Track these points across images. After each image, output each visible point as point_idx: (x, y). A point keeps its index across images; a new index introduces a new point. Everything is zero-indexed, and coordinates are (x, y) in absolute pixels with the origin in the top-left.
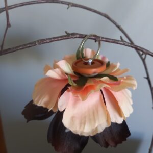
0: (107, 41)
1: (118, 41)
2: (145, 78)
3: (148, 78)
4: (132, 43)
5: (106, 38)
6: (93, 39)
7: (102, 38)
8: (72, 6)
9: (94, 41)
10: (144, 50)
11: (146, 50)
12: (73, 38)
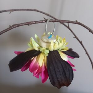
0: (36, 23)
1: (43, 21)
2: (74, 37)
3: (75, 37)
5: (34, 22)
6: (27, 24)
7: (32, 22)
8: (12, 11)
9: (28, 25)
10: (61, 21)
11: (62, 20)
12: (14, 28)
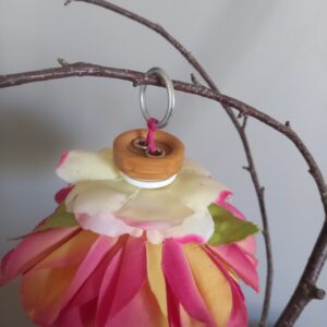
4: (213, 88)
